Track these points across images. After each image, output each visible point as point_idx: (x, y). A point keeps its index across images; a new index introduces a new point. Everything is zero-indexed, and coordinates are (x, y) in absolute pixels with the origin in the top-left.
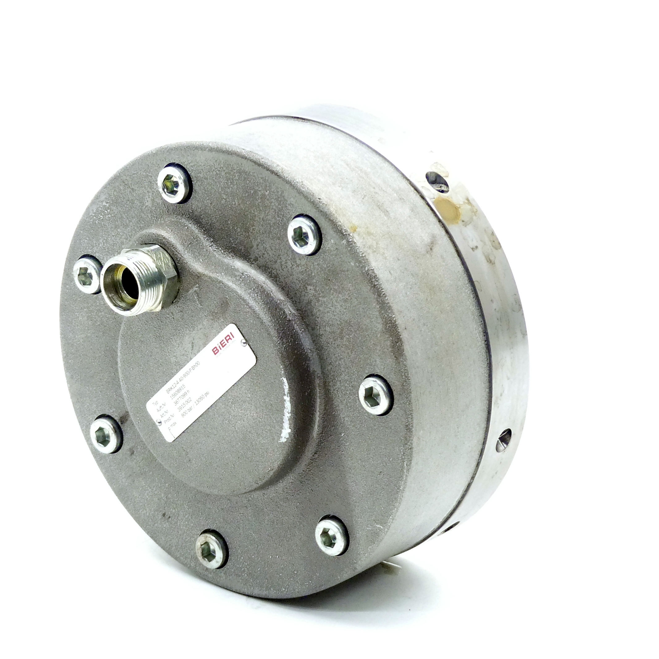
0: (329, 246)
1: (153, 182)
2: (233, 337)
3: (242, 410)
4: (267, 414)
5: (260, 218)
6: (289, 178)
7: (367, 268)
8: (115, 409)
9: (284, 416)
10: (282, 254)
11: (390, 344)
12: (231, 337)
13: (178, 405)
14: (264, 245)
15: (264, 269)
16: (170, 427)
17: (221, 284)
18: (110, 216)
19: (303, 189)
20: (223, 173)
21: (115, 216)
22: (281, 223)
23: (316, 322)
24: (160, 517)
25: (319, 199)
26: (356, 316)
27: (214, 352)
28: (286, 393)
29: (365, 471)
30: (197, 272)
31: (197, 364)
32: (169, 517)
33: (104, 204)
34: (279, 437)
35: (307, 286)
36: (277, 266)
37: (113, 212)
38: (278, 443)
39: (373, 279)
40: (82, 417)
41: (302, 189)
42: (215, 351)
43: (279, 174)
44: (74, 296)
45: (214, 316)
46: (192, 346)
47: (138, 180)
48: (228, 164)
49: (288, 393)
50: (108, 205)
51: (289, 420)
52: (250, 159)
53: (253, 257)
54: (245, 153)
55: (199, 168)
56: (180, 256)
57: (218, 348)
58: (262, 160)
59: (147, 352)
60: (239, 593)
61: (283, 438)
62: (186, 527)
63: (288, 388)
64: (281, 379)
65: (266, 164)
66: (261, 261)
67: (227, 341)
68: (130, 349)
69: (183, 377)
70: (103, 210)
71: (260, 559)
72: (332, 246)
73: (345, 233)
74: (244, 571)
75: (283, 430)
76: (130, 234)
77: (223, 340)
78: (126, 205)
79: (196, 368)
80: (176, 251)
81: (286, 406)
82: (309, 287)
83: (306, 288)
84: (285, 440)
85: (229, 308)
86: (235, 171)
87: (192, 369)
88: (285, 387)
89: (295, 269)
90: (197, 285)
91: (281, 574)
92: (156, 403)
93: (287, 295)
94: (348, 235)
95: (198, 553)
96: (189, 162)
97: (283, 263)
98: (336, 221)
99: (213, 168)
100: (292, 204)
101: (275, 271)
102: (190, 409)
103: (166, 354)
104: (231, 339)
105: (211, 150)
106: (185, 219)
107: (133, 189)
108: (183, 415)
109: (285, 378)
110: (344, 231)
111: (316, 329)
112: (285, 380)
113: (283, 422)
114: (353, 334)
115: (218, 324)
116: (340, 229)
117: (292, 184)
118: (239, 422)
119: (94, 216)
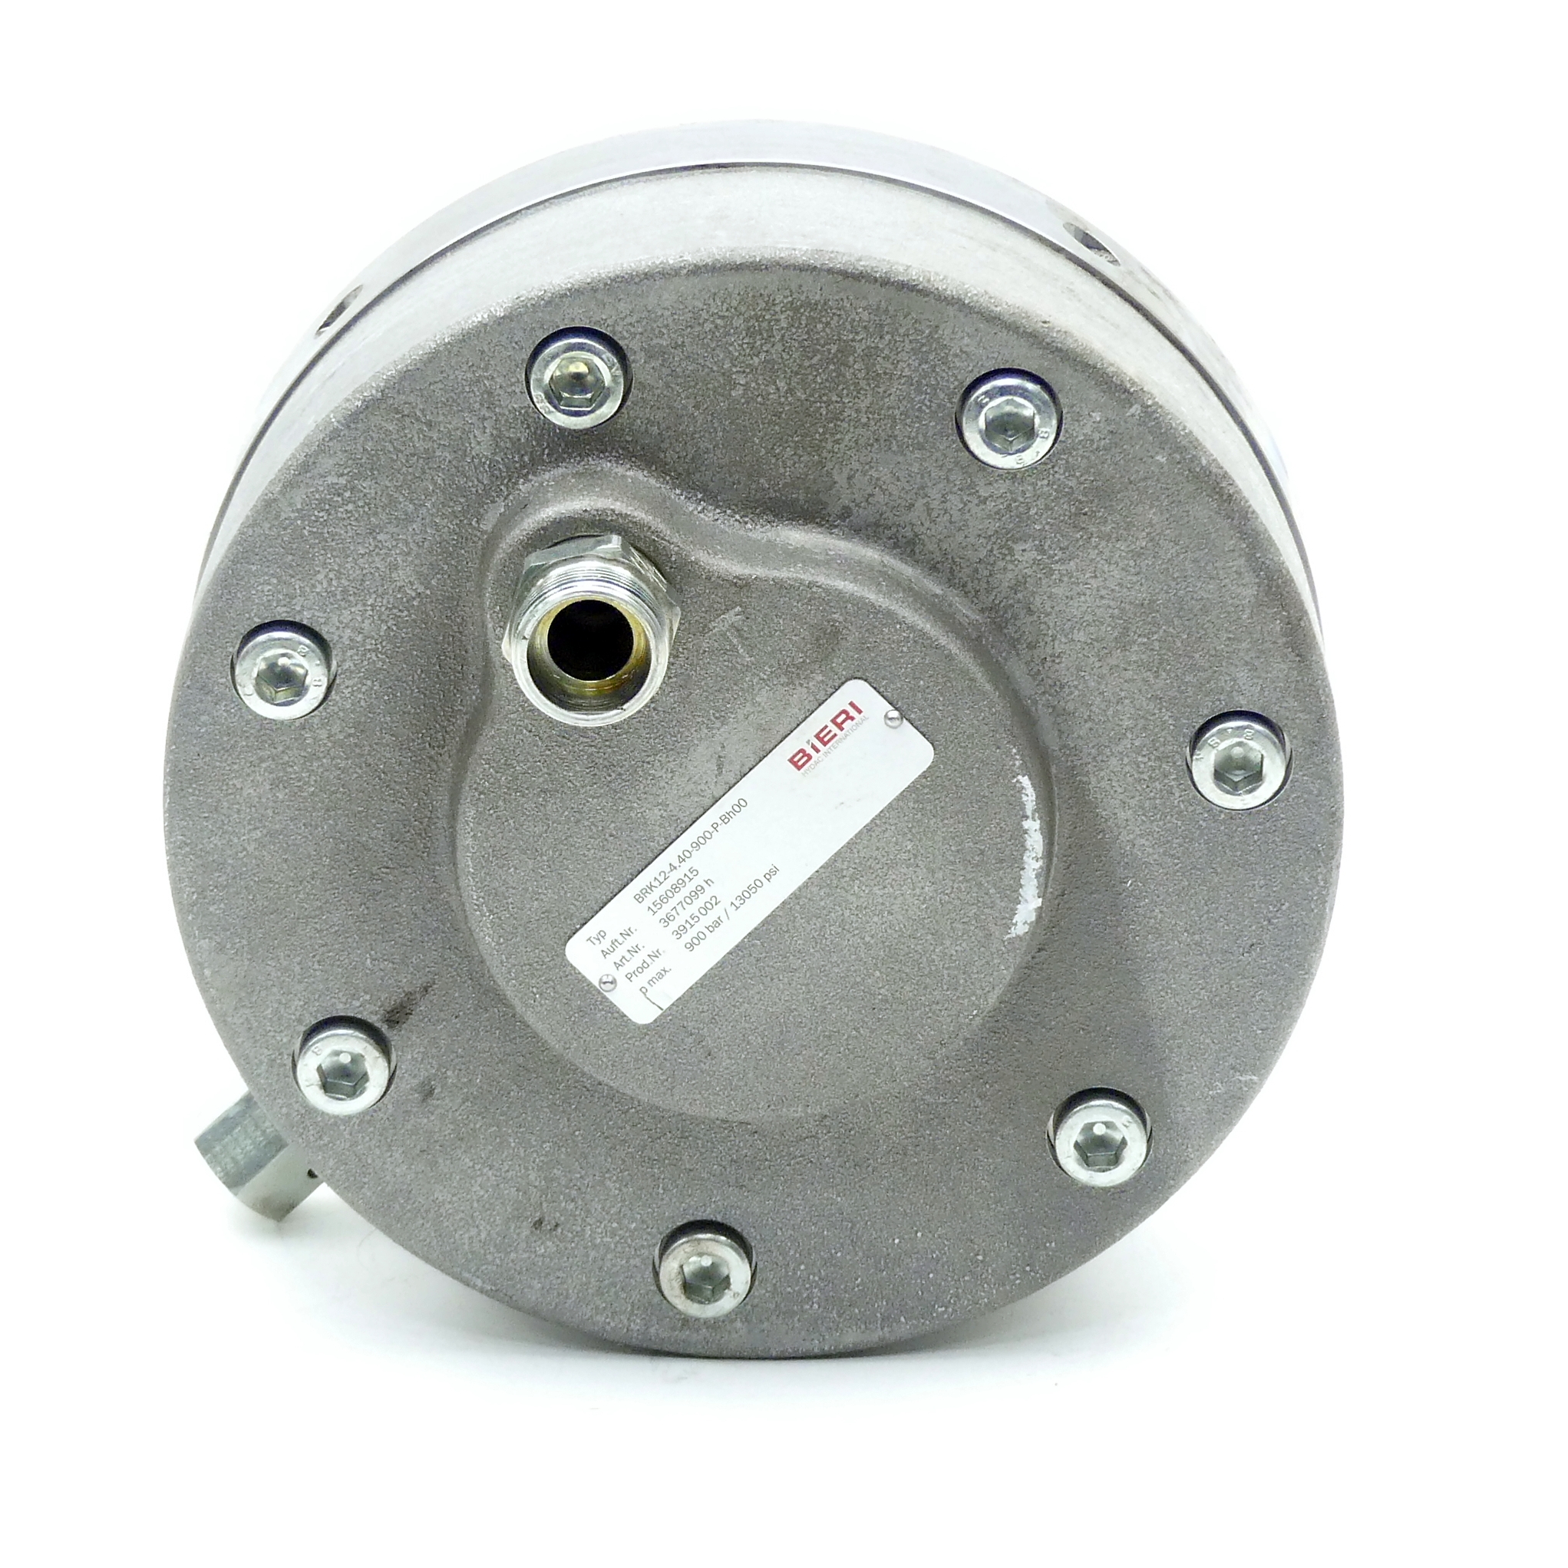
0: (1085, 431)
1: (499, 391)
2: (860, 712)
3: (885, 887)
4: (969, 877)
5: (858, 411)
6: (952, 291)
7: (1203, 458)
8: (368, 997)
9: (1023, 869)
10: (929, 484)
11: (1282, 628)
12: (852, 712)
13: (673, 926)
14: (872, 472)
15: (871, 530)
16: (647, 986)
17: (814, 589)
18: (350, 507)
19: (998, 309)
20: (738, 322)
21: (369, 504)
22: (930, 407)
23: (1043, 626)
24: (526, 1232)
25: (1045, 322)
26: (1173, 584)
27: (795, 764)
28: (1029, 813)
29: (1201, 954)
30: (735, 577)
31: (741, 805)
32: (557, 1225)
33: (331, 480)
34: (1007, 924)
35: (1014, 546)
36: (917, 514)
37: (362, 495)
38: (1004, 942)
39: (1221, 483)
40: (256, 1041)
41: (995, 309)
42: (800, 760)
43: (920, 287)
44: (225, 739)
45: (793, 673)
46: (718, 765)
47: (447, 396)
48: (754, 296)
49: (1035, 811)
50: (343, 481)
51: (1037, 876)
52: (825, 267)
53: (835, 509)
54: (804, 258)
55: (655, 326)
56: (676, 549)
57: (810, 751)
58: (862, 263)
59: (566, 813)
60: (794, 1358)
61: (1020, 924)
62: (613, 1234)
63: (1034, 798)
64: (1015, 780)
65: (876, 269)
66: (862, 514)
67: (840, 726)
68: (507, 821)
69: (690, 849)
70: (328, 497)
71: (860, 1254)
72: (1096, 429)
73: (1132, 390)
74: (809, 1298)
75: (1019, 906)
76: (418, 538)
77: (826, 727)
78: (404, 469)
79: (736, 820)
80: (663, 539)
81: (1029, 844)
82: (1018, 547)
83: (1010, 549)
84: (1026, 928)
85: (843, 643)
86: (778, 309)
87: (720, 822)
88: (1025, 798)
89: (973, 511)
90: (738, 609)
91: (931, 1276)
92: (601, 935)
93: (949, 580)
94: (1140, 392)
95: (672, 1288)
96: (622, 316)
97: (935, 504)
98: (1103, 364)
99: (704, 315)
100: (965, 352)
101: (908, 528)
102: (718, 923)
103: (629, 804)
104: (852, 718)
105: (696, 270)
106: (610, 461)
107: (429, 424)
108: (691, 946)
109: (1026, 777)
110: (1128, 386)
111: (1042, 644)
112: (1025, 781)
113: (1021, 886)
114: (1161, 631)
115: (805, 690)
116: (1119, 382)
117: (964, 304)
118: (876, 919)
119: (296, 519)
